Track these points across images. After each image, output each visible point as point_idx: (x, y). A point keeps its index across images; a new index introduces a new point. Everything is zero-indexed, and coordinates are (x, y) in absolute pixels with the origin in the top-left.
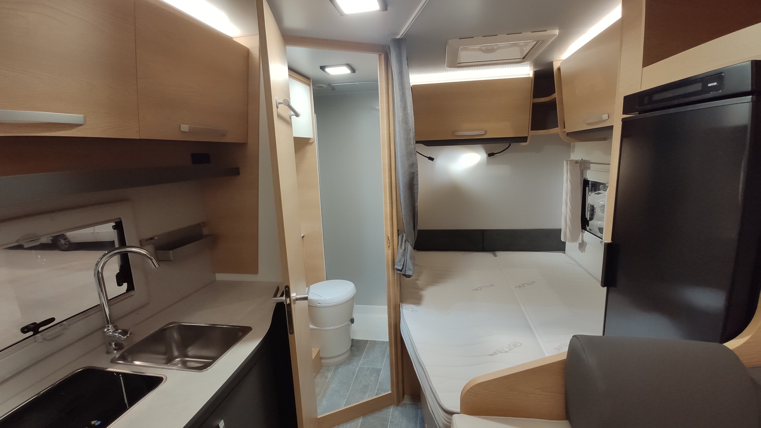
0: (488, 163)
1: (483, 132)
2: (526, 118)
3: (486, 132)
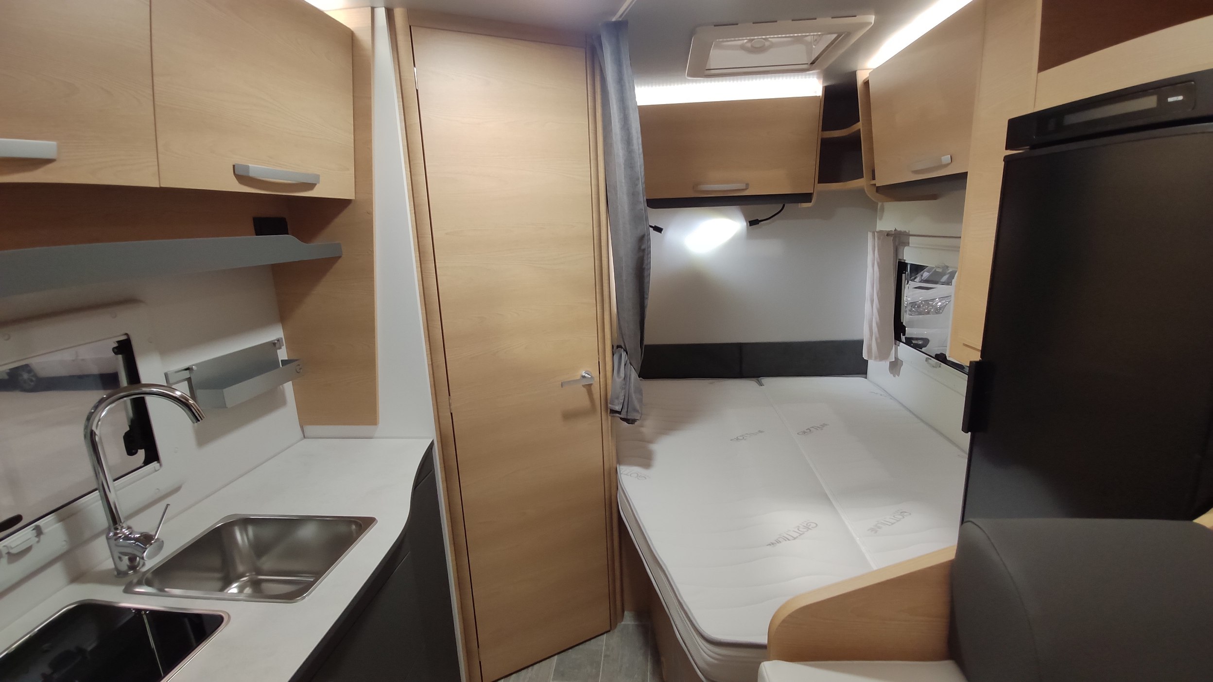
0: (749, 235)
1: (742, 186)
2: (810, 163)
3: (747, 185)
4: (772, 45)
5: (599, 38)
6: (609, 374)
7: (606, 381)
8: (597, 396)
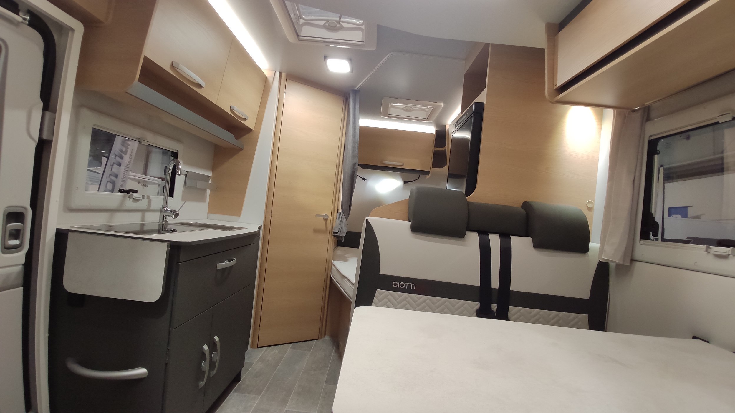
0: (404, 188)
1: (401, 164)
2: (430, 159)
3: (403, 164)
4: (414, 110)
5: (349, 94)
6: (335, 219)
7: (333, 221)
8: (328, 226)
